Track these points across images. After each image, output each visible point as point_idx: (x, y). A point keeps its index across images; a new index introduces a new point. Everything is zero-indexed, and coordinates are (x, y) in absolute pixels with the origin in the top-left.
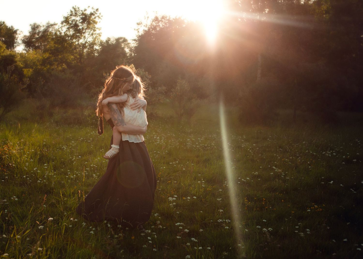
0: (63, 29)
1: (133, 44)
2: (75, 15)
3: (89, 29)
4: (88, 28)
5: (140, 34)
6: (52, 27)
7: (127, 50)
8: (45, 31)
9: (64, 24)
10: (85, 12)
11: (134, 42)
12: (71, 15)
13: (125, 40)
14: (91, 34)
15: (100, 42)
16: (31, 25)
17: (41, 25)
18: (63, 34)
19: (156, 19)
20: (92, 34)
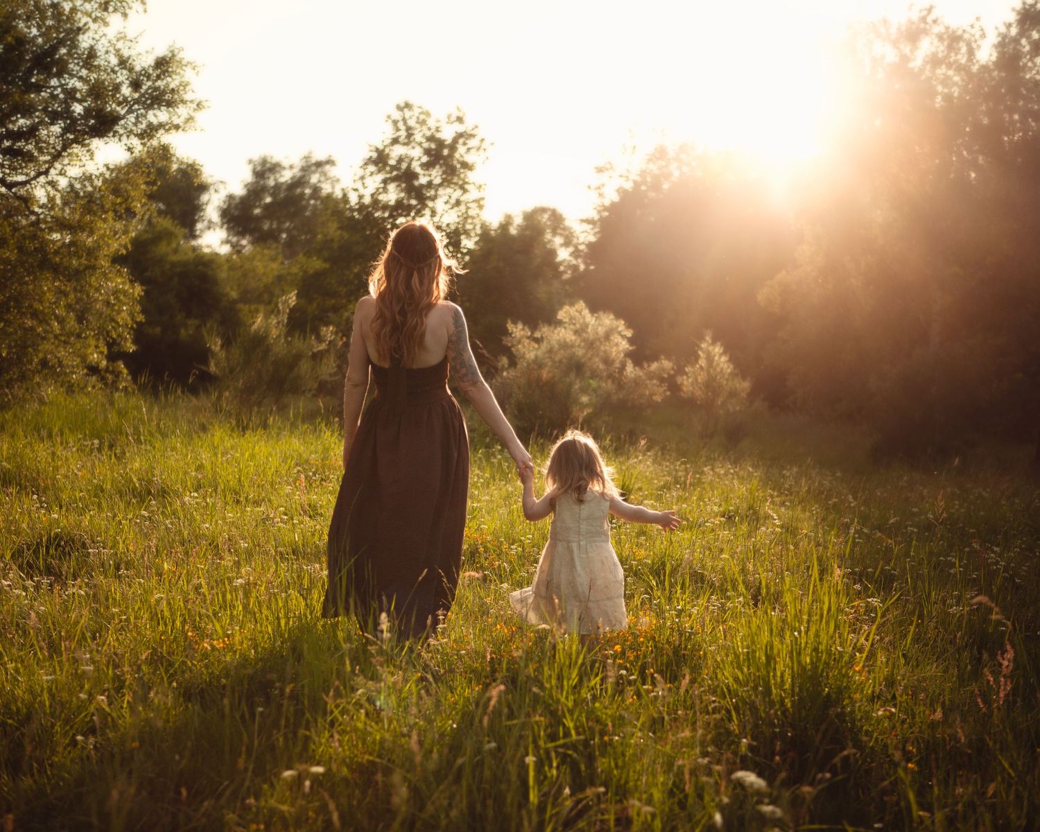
0: (366, 185)
1: (585, 235)
2: (406, 141)
3: (448, 186)
4: (446, 182)
5: (607, 203)
6: (320, 170)
7: (563, 255)
8: (299, 182)
9: (372, 168)
10: (438, 135)
11: (588, 227)
12: (395, 141)
13: (556, 219)
14: (453, 201)
15: (481, 227)
16: (250, 161)
17: (285, 163)
18: (367, 200)
19: (660, 154)
20: (458, 203)
